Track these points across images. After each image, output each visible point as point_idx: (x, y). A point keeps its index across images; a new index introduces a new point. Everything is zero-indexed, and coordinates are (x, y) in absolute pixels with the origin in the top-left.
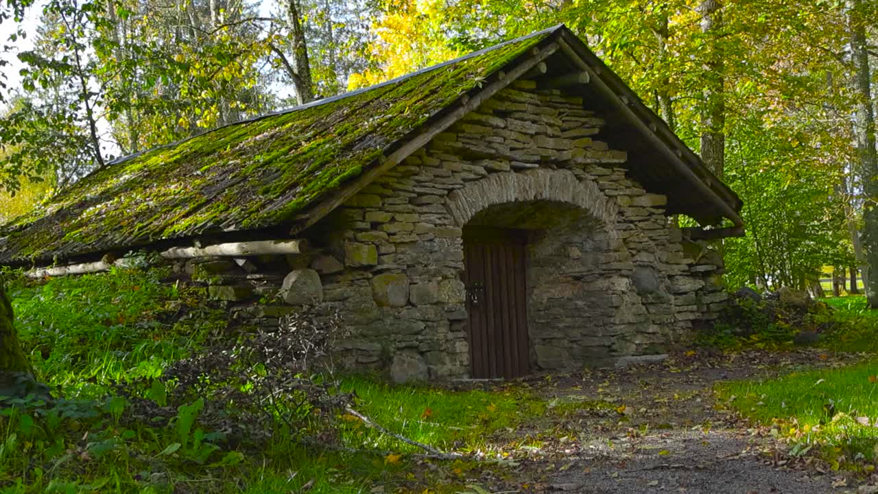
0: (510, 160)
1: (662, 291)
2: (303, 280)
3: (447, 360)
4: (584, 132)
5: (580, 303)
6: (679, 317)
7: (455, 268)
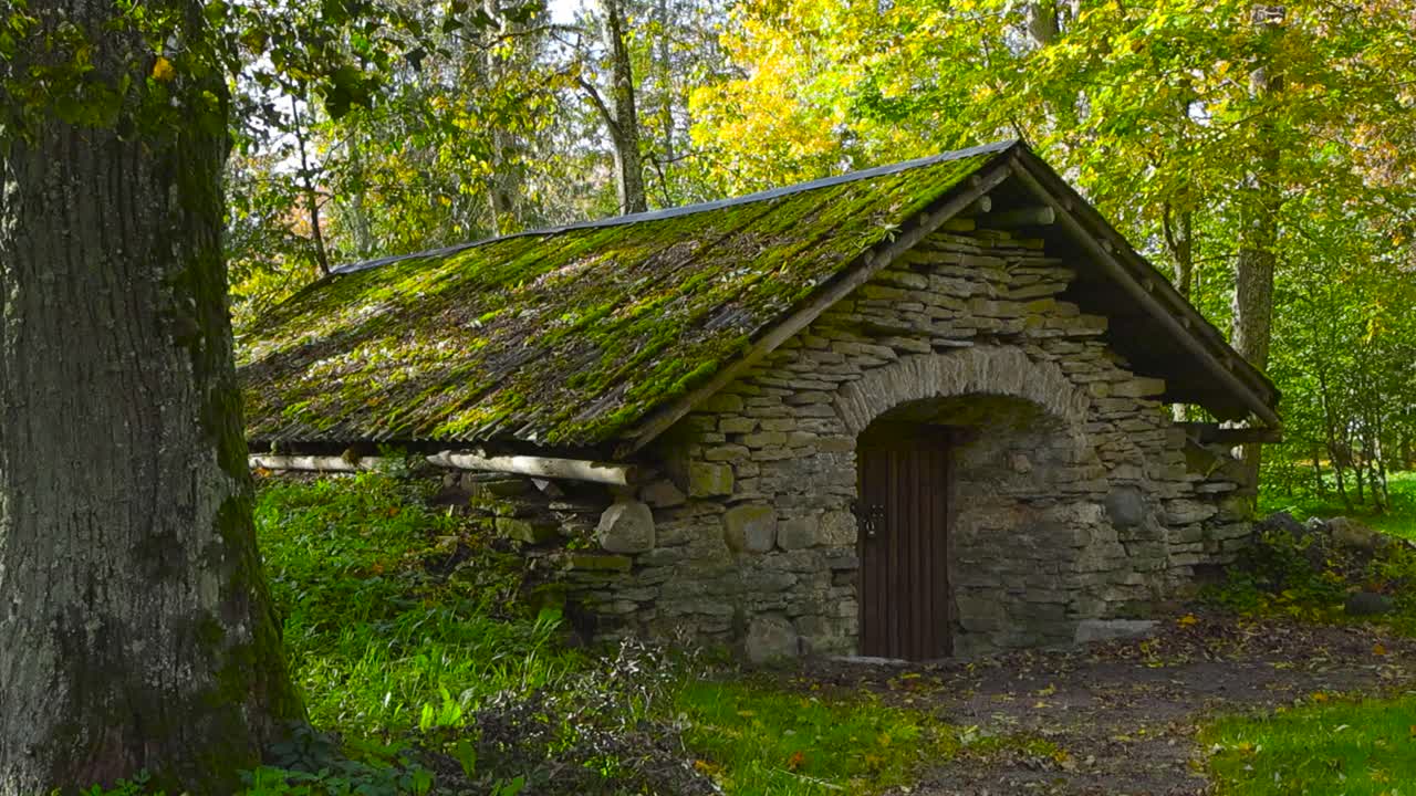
0: (932, 336)
1: (1150, 524)
2: (628, 518)
3: (827, 627)
4: (1044, 289)
5: (1025, 538)
6: (1175, 561)
7: (844, 495)
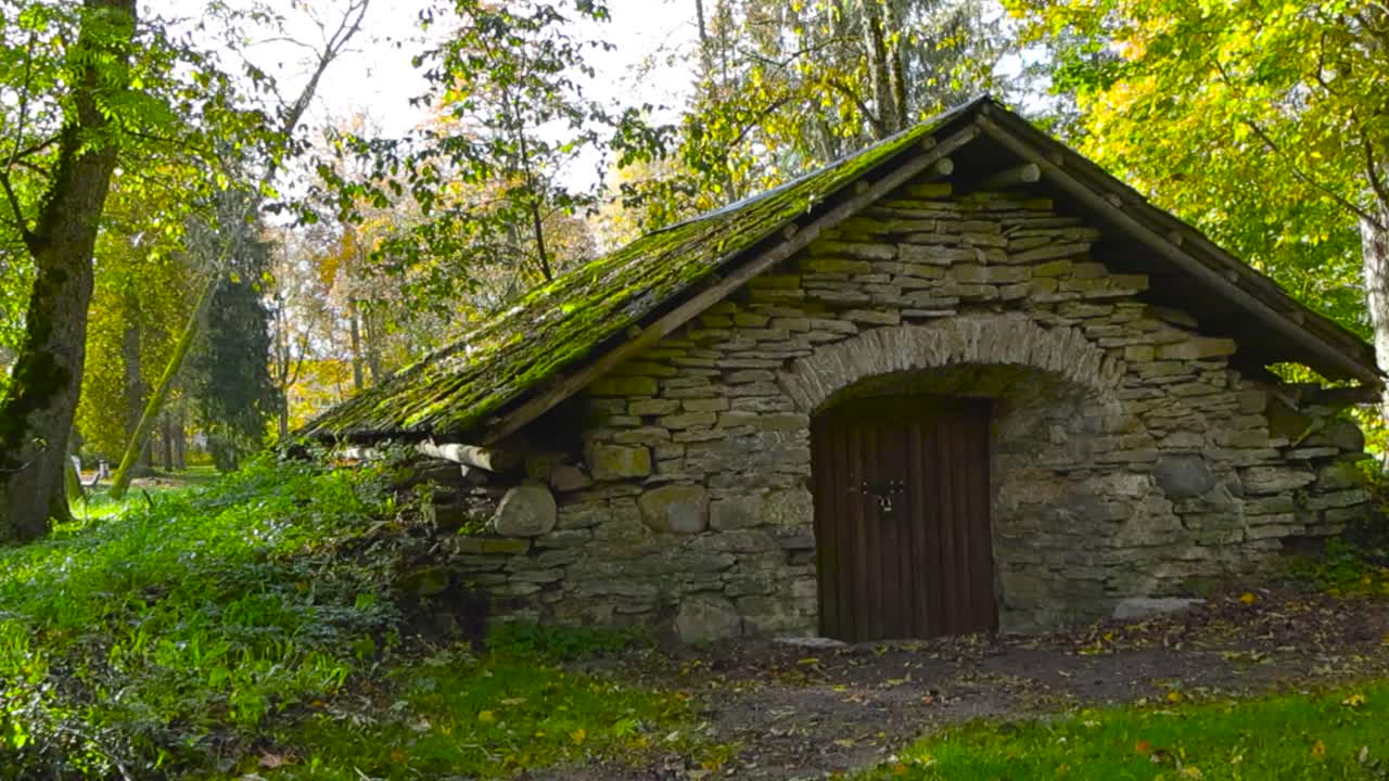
0: (901, 308)
1: (1219, 496)
3: (777, 607)
4: (1053, 251)
5: (1063, 512)
6: (1254, 534)
7: (794, 474)
